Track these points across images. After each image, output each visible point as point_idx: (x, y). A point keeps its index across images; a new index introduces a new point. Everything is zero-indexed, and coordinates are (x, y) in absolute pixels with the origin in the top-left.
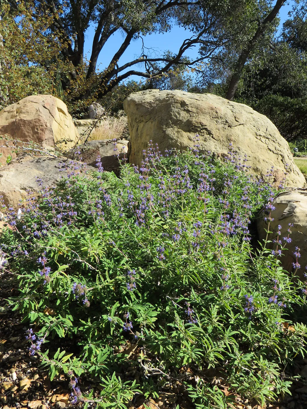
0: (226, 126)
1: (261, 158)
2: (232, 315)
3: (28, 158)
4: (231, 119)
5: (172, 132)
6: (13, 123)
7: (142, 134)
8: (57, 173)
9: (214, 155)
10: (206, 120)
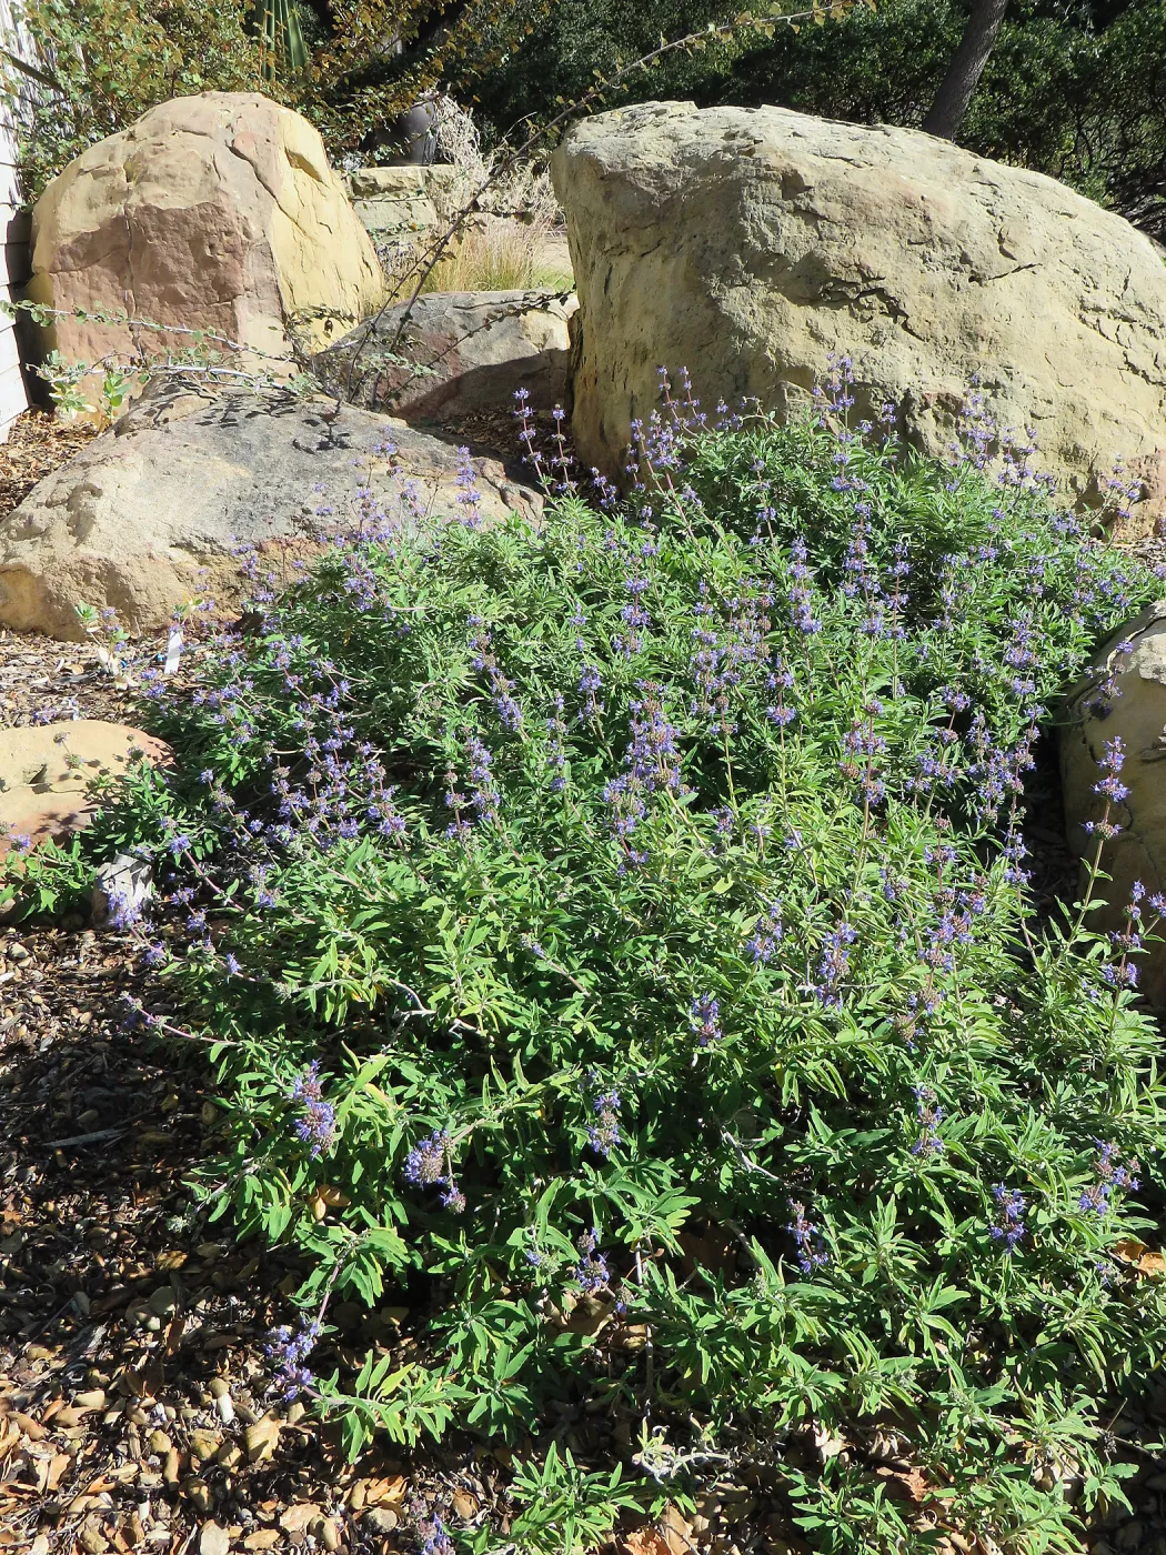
0: (963, 279)
1: (1096, 404)
2: (946, 1220)
3: (191, 405)
4: (982, 246)
5: (743, 303)
6: (118, 222)
7: (624, 304)
8: (302, 474)
9: (908, 400)
10: (880, 255)
